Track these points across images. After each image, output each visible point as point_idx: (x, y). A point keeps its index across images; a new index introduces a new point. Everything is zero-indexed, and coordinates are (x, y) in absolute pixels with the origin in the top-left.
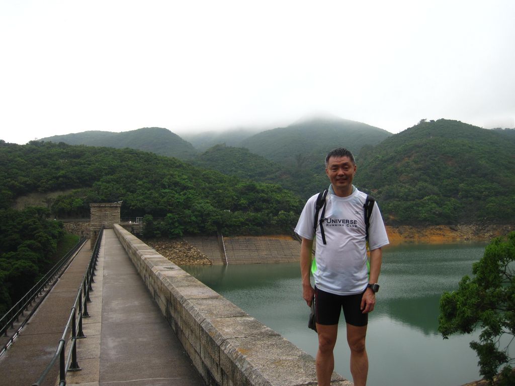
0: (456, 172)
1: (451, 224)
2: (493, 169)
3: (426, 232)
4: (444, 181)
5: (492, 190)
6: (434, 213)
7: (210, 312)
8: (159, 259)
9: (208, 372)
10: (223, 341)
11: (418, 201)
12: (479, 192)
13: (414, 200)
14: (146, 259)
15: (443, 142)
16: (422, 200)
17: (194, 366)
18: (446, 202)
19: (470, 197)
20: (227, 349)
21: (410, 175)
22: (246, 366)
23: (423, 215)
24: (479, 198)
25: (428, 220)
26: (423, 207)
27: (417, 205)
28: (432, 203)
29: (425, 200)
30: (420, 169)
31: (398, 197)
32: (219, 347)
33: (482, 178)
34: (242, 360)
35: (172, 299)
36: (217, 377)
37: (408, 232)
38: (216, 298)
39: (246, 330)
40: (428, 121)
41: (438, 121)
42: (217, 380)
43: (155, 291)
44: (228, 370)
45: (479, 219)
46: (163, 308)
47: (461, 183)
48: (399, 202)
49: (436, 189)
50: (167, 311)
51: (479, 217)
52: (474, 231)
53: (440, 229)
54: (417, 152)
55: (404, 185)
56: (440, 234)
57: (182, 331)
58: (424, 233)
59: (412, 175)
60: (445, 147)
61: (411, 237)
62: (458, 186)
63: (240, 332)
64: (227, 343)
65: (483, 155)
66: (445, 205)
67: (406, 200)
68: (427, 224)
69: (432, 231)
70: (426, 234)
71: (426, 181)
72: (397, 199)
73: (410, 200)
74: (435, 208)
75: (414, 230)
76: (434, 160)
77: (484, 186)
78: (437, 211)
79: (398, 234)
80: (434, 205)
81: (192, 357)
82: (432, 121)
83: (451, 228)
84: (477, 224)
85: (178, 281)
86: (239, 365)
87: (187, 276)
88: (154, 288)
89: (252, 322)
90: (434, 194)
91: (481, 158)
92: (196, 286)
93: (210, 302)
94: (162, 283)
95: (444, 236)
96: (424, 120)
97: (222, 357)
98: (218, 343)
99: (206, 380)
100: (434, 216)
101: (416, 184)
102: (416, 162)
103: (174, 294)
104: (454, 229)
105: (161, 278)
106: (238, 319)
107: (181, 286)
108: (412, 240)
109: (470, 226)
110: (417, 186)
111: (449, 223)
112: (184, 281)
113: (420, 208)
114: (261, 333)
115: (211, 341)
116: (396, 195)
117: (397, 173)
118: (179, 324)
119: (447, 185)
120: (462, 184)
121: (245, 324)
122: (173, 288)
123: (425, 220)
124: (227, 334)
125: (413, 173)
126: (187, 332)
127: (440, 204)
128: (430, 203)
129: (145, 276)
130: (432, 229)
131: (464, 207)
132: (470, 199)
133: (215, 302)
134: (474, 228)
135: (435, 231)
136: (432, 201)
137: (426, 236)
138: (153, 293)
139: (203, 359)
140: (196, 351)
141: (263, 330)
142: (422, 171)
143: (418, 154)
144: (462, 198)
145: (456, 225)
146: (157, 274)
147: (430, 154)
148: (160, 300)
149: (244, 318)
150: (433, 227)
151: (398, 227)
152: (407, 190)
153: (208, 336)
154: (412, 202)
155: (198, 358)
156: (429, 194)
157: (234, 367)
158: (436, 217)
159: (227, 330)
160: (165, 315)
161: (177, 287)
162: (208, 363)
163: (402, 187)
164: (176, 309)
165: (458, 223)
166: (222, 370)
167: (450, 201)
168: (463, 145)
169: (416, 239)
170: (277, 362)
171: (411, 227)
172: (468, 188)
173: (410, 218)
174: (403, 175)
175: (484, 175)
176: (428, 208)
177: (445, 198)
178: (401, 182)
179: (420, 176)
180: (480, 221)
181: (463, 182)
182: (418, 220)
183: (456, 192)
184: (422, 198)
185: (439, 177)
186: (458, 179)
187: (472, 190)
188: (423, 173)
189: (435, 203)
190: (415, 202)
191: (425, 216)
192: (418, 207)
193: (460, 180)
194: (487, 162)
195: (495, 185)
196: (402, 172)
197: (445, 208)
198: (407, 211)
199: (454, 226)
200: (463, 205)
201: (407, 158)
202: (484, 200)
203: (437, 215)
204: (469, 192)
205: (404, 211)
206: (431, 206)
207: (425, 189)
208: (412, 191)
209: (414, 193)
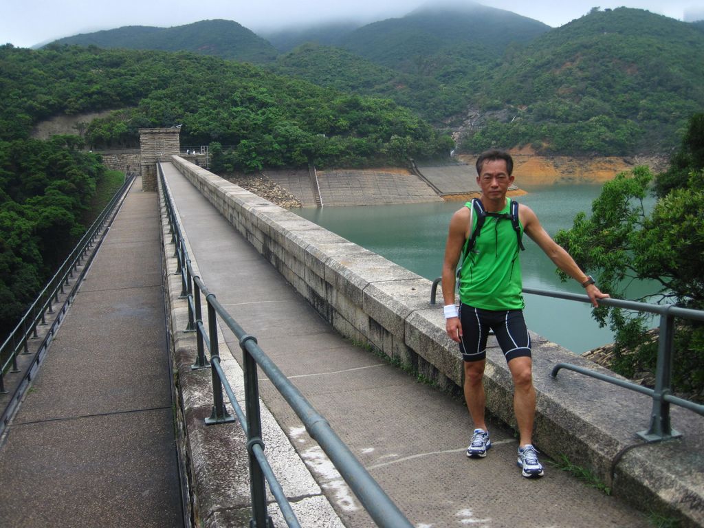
0: (637, 84)
1: (626, 156)
2: (690, 80)
3: (591, 166)
4: (620, 95)
5: (686, 110)
6: (603, 140)
7: (313, 240)
8: (248, 196)
9: (314, 293)
10: (328, 259)
11: (581, 123)
12: (666, 111)
13: (576, 122)
14: (232, 196)
15: (621, 41)
16: (587, 122)
17: (298, 293)
18: (620, 125)
19: (655, 119)
20: (330, 265)
21: (572, 87)
22: (347, 272)
23: (587, 143)
24: (666, 121)
25: (595, 150)
26: (588, 131)
27: (581, 128)
28: (601, 126)
29: (592, 122)
30: (587, 78)
31: (554, 117)
32: (324, 264)
33: (671, 93)
34: (344, 269)
35: (272, 232)
36: (322, 293)
37: (566, 166)
38: (318, 229)
39: (347, 251)
40: (602, 9)
41: (617, 10)
42: (321, 295)
43: (247, 230)
44: (331, 281)
45: (664, 149)
46: (259, 247)
47: (642, 99)
48: (556, 125)
49: (607, 106)
50: (265, 248)
51: (664, 146)
53: (610, 162)
54: (584, 54)
55: (563, 100)
56: (610, 169)
57: (284, 263)
58: (589, 167)
59: (575, 86)
60: (623, 48)
61: (570, 172)
62: (639, 103)
63: (341, 253)
64: (331, 260)
65: (676, 60)
66: (619, 129)
67: (566, 121)
68: (593, 154)
69: (599, 165)
70: (592, 168)
71: (594, 96)
72: (553, 120)
73: (572, 121)
74: (605, 132)
75: (575, 163)
76: (607, 66)
77: (674, 103)
78: (607, 137)
79: (553, 168)
80: (603, 129)
81: (295, 285)
82: (608, 10)
83: (625, 161)
84: (661, 157)
85: (276, 216)
86: (341, 273)
87: (284, 212)
88: (245, 228)
89: (352, 246)
90: (604, 113)
91: (673, 64)
92: (296, 220)
93: (312, 232)
94: (258, 219)
95: (616, 171)
96: (596, 8)
97: (327, 272)
98: (323, 261)
99: (311, 301)
100: (603, 143)
101: (581, 100)
102: (581, 69)
103: (275, 227)
104: (629, 163)
105: (256, 214)
106: (341, 244)
107: (281, 220)
108: (571, 176)
109: (652, 159)
110: (581, 103)
111: (623, 154)
112: (283, 216)
113: (585, 133)
115: (316, 261)
116: (552, 114)
117: (555, 84)
118: (280, 257)
119: (623, 101)
120: (644, 101)
121: (346, 247)
122: (273, 222)
123: (591, 149)
124: (330, 254)
125: (576, 84)
126: (290, 263)
127: (611, 128)
128: (598, 126)
129: (231, 216)
130: (599, 162)
131: (644, 133)
132: (654, 121)
133: (317, 233)
134: (656, 162)
135: (603, 164)
136: (601, 123)
137: (591, 170)
138: (244, 234)
139: (308, 283)
140: (300, 278)
141: (362, 252)
142: (589, 82)
143: (585, 57)
144: (643, 120)
145: (633, 157)
146: (250, 210)
147: (602, 58)
148: (255, 239)
149: (345, 244)
150: (601, 159)
151: (553, 158)
152: (567, 108)
153: (313, 257)
154: (573, 124)
155: (302, 283)
156: (598, 114)
157: (337, 275)
158: (607, 145)
159: (331, 251)
160: (262, 252)
161: (277, 221)
162: (312, 284)
163: (560, 103)
164: (276, 242)
165: (635, 154)
166: (327, 284)
167: (626, 123)
168: (649, 45)
169: (577, 175)
170: (373, 270)
171: (571, 158)
172: (652, 106)
173: (570, 146)
174: (563, 86)
175: (676, 89)
176: (595, 133)
177: (620, 119)
178: (559, 96)
179: (587, 88)
180: (666, 151)
181: (645, 98)
182: (580, 149)
183: (634, 111)
184: (588, 119)
185: (613, 90)
186: (638, 93)
187: (657, 109)
188: (590, 84)
189: (605, 125)
190: (577, 125)
191: (591, 144)
192: (582, 131)
193: (642, 94)
194: (681, 71)
195: (690, 103)
196: (561, 83)
197: (619, 133)
198: (566, 137)
199: (629, 158)
200: (644, 130)
201: (569, 63)
202: (674, 123)
203: (606, 142)
204: (653, 111)
205: (563, 137)
206: (599, 130)
207: (592, 106)
208: (574, 109)
209: (577, 111)
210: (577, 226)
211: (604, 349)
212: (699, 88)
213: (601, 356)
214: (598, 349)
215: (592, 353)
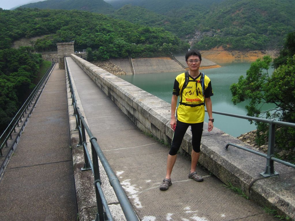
0: (267, 19)
1: (262, 50)
2: (289, 17)
3: (247, 54)
4: (259, 24)
5: (287, 30)
6: (253, 44)
7: (128, 90)
8: (102, 71)
9: (129, 112)
10: (134, 98)
11: (243, 36)
12: (279, 31)
13: (241, 36)
14: (95, 71)
15: (260, 1)
16: (246, 36)
17: (122, 112)
18: (260, 37)
19: (274, 34)
20: (135, 101)
21: (239, 21)
22: (142, 104)
24: (279, 35)
25: (249, 48)
26: (246, 40)
27: (243, 39)
29: (248, 36)
30: (245, 17)
31: (232, 34)
32: (132, 100)
33: (281, 23)
34: (140, 103)
35: (111, 87)
36: (132, 112)
37: (237, 55)
38: (131, 85)
39: (142, 95)
42: (132, 114)
43: (102, 86)
44: (136, 108)
45: (278, 47)
46: (107, 93)
47: (269, 26)
48: (233, 37)
49: (254, 29)
50: (109, 93)
51: (278, 46)
52: (275, 54)
53: (256, 53)
54: (244, 7)
56: (256, 56)
57: (116, 100)
59: (241, 21)
60: (261, 4)
61: (239, 57)
62: (267, 28)
63: (140, 95)
64: (135, 98)
66: (259, 39)
67: (237, 36)
68: (248, 50)
69: (251, 54)
70: (248, 55)
71: (248, 25)
72: (231, 35)
73: (239, 36)
74: (253, 40)
75: (241, 53)
76: (254, 12)
77: (282, 27)
78: (254, 42)
79: (231, 56)
80: (253, 39)
81: (121, 109)
83: (262, 52)
84: (277, 50)
85: (113, 80)
86: (139, 104)
87: (117, 78)
88: (101, 85)
89: (145, 92)
90: (253, 32)
91: (282, 10)
92: (121, 81)
93: (128, 87)
94: (106, 81)
95: (258, 56)
97: (134, 104)
98: (132, 99)
99: (128, 116)
100: (253, 45)
101: (243, 27)
102: (243, 14)
103: (112, 85)
104: (263, 53)
105: (105, 79)
106: (139, 92)
107: (115, 82)
108: (239, 59)
109: (273, 51)
110: (243, 28)
111: (261, 49)
112: (116, 80)
113: (245, 41)
114: (148, 96)
115: (129, 99)
116: (231, 33)
117: (232, 20)
118: (115, 97)
119: (261, 27)
121: (142, 93)
122: (112, 83)
123: (247, 47)
124: (135, 96)
125: (241, 20)
126: (119, 100)
127: (256, 38)
129: (95, 79)
130: (251, 53)
131: (270, 40)
132: (274, 35)
133: (130, 87)
134: (275, 52)
135: (253, 54)
136: (252, 37)
137: (248, 56)
138: (100, 87)
139: (126, 108)
140: (123, 106)
143: (244, 8)
144: (269, 35)
145: (265, 51)
146: (102, 77)
147: (252, 9)
148: (105, 89)
150: (252, 51)
151: (231, 52)
152: (237, 30)
153: (128, 97)
155: (124, 108)
156: (250, 32)
157: (138, 105)
158: (254, 46)
159: (135, 95)
160: (108, 95)
161: (114, 82)
162: (128, 109)
163: (234, 28)
164: (113, 91)
165: (266, 49)
166: (134, 108)
167: (262, 36)
168: (272, 3)
169: (242, 59)
170: (152, 103)
171: (239, 51)
172: (273, 29)
173: (239, 46)
174: (235, 21)
175: (283, 21)
176: (249, 41)
177: (260, 35)
178: (234, 25)
179: (245, 21)
180: (279, 48)
181: (270, 25)
182: (243, 47)
183: (266, 31)
184: (246, 35)
185: (257, 22)
186: (267, 23)
187: (275, 30)
188: (247, 20)
189: (253, 37)
191: (247, 45)
192: (244, 40)
193: (269, 24)
194: (285, 13)
195: (289, 27)
196: (235, 19)
197: (259, 40)
198: (237, 42)
199: (264, 51)
200: (270, 39)
201: (238, 11)
202: (282, 36)
203: (254, 44)
204: (274, 31)
205: (235, 42)
206: (251, 39)
207: (248, 29)
208: (240, 31)
209: (242, 32)
210: (240, 82)
211: (253, 132)
212: (293, 21)
213: (251, 135)
214: (251, 132)
215: (248, 134)
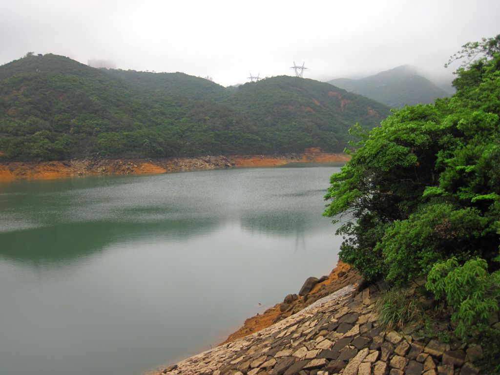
0: (68, 108)
1: (64, 160)
2: (104, 105)
3: (38, 168)
4: (56, 116)
5: (104, 127)
6: (47, 149)
11: (29, 136)
12: (90, 128)
13: (25, 135)
15: (54, 76)
16: (33, 135)
18: (58, 138)
19: (83, 132)
21: (19, 109)
23: (34, 151)
24: (91, 134)
25: (41, 156)
26: (34, 142)
28: (44, 138)
29: (37, 135)
30: (30, 103)
31: (6, 132)
33: (93, 115)
37: (19, 169)
40: (36, 54)
41: (46, 55)
45: (91, 154)
47: (72, 119)
48: (9, 138)
49: (47, 124)
51: (92, 152)
52: (87, 167)
53: (54, 165)
54: (27, 85)
55: (13, 119)
56: (54, 170)
58: (37, 170)
59: (22, 109)
60: (56, 81)
61: (23, 174)
62: (70, 121)
65: (93, 92)
66: (57, 140)
67: (16, 135)
68: (40, 160)
69: (45, 168)
70: (39, 170)
71: (37, 116)
72: (6, 134)
73: (21, 135)
74: (47, 143)
75: (26, 167)
76: (45, 94)
77: (95, 122)
78: (49, 146)
79: (8, 171)
80: (46, 141)
82: (40, 55)
83: (64, 164)
84: (89, 160)
90: (46, 129)
91: (92, 94)
95: (58, 171)
96: (31, 53)
100: (47, 151)
101: (27, 119)
102: (26, 96)
104: (67, 165)
108: (24, 177)
109: (83, 161)
110: (27, 121)
111: (62, 159)
113: (32, 144)
116: (4, 130)
117: (5, 107)
119: (59, 120)
120: (74, 120)
123: (38, 156)
125: (22, 107)
127: (52, 140)
128: (42, 138)
130: (45, 165)
131: (76, 143)
132: (82, 134)
134: (86, 163)
135: (48, 167)
136: (44, 136)
137: (39, 172)
142: (32, 105)
143: (28, 87)
144: (74, 134)
145: (69, 161)
147: (41, 88)
150: (47, 163)
151: (8, 164)
152: (16, 125)
154: (23, 137)
156: (41, 129)
158: (49, 153)
163: (11, 121)
165: (71, 158)
167: (62, 136)
168: (74, 81)
169: (28, 176)
171: (22, 163)
172: (80, 123)
173: (21, 154)
174: (11, 108)
175: (95, 112)
176: (40, 144)
177: (57, 133)
178: (9, 116)
179: (31, 110)
180: (93, 156)
181: (74, 118)
182: (30, 155)
183: (67, 127)
184: (34, 133)
185: (50, 112)
186: (69, 114)
187: (84, 126)
188: (33, 107)
189: (47, 138)
190: (26, 138)
191: (38, 152)
192: (30, 142)
193: (72, 115)
194: (98, 99)
195: (106, 121)
196: (10, 106)
197: (58, 143)
198: (17, 147)
199: (66, 161)
200: (75, 141)
201: (15, 91)
202: (96, 136)
203: (49, 150)
204: (81, 127)
205: (14, 147)
206: (43, 142)
207: (36, 124)
208: (22, 126)
209: (25, 127)
212: (111, 111)
